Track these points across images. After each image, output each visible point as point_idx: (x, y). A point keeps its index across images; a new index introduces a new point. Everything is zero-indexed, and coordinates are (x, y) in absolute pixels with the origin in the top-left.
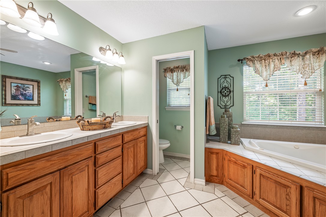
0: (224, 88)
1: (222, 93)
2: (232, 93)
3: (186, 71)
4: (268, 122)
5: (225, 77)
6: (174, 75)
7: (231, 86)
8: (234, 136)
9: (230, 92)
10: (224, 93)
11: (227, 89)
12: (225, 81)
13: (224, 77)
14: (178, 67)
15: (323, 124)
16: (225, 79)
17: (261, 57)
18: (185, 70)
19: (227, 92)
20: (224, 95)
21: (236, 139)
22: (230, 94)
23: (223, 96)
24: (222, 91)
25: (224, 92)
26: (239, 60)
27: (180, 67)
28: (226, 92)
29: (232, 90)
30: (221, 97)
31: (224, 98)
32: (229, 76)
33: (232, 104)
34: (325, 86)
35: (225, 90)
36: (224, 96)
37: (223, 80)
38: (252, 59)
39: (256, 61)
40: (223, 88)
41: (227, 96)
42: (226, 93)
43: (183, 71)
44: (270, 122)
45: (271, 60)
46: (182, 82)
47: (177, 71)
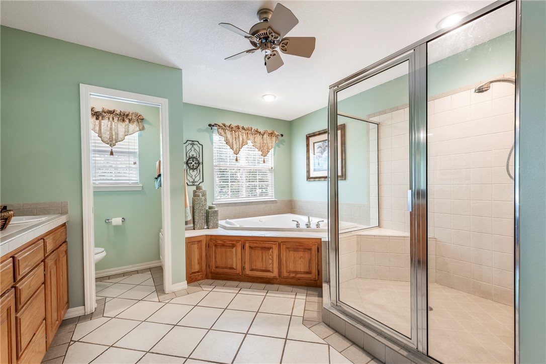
0: (192, 158)
1: (189, 165)
2: (201, 166)
3: (129, 122)
4: (237, 199)
5: (193, 143)
6: (102, 124)
7: (199, 156)
8: (212, 218)
9: (199, 164)
10: (191, 165)
11: (194, 160)
12: (193, 149)
13: (191, 142)
14: (110, 112)
15: (273, 197)
16: (192, 146)
17: (232, 128)
18: (127, 121)
19: (195, 163)
20: (192, 167)
21: (215, 221)
22: (198, 166)
23: (190, 169)
24: (189, 162)
25: (191, 163)
26: (210, 125)
27: (116, 112)
28: (193, 163)
29: (201, 161)
30: (188, 170)
31: (191, 171)
32: (197, 143)
33: (201, 180)
34: (274, 165)
35: (193, 161)
36: (192, 169)
37: (190, 147)
38: (223, 127)
39: (227, 130)
40: (189, 158)
41: (195, 169)
42: (193, 165)
43: (124, 120)
44: (239, 199)
45: (240, 133)
46: (120, 139)
47: (111, 119)
